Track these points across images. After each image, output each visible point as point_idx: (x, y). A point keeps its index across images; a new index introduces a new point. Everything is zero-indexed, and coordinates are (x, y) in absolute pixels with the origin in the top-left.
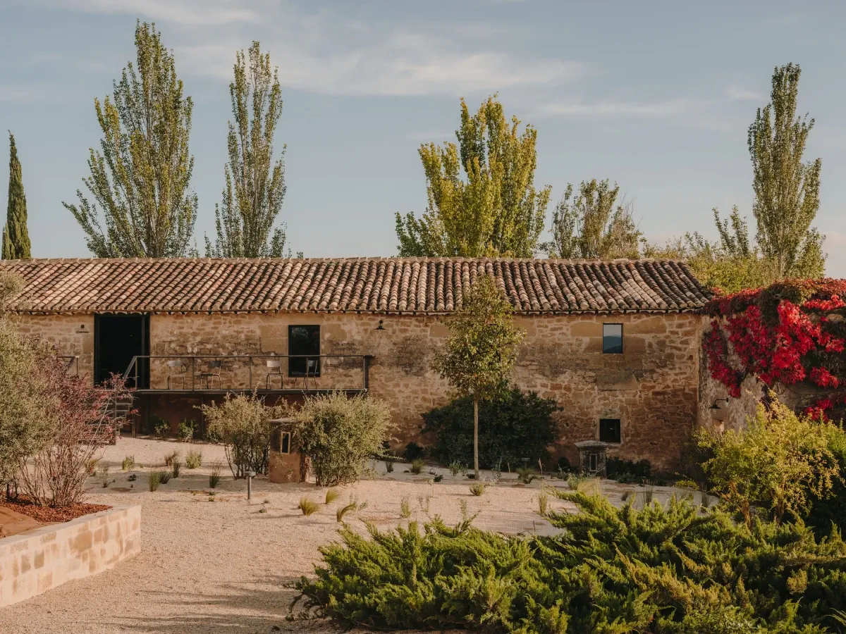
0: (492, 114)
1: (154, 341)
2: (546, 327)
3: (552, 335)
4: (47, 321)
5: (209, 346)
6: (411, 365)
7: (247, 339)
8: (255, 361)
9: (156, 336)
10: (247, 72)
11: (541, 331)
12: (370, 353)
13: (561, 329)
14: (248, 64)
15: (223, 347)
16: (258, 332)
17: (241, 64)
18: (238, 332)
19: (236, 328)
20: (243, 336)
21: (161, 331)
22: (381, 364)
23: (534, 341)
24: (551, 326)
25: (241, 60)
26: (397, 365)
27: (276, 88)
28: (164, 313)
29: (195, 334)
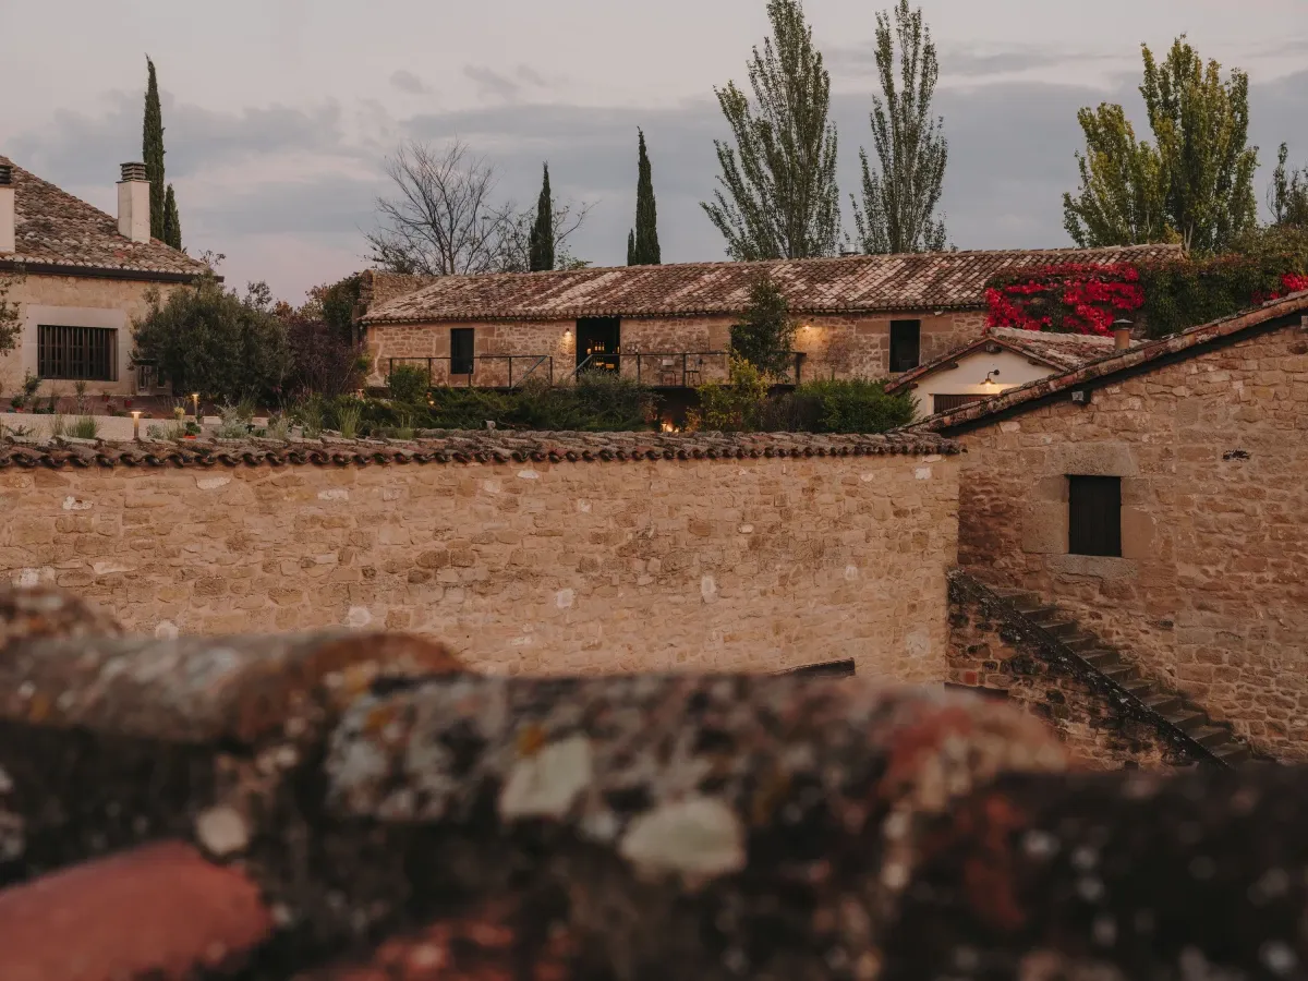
0: (1182, 59)
1: (623, 342)
2: (964, 321)
3: (969, 329)
4: (541, 326)
5: (667, 346)
6: (838, 362)
7: (698, 339)
8: (704, 361)
9: (625, 337)
10: (894, 35)
11: (958, 326)
12: (802, 351)
13: (977, 323)
14: (894, 26)
15: (678, 347)
16: (707, 332)
17: (885, 27)
18: (691, 333)
19: (689, 328)
20: (694, 337)
21: (630, 333)
22: (812, 361)
23: (951, 336)
24: (968, 320)
25: (884, 22)
26: (826, 361)
27: (929, 50)
28: (630, 317)
29: (655, 335)
